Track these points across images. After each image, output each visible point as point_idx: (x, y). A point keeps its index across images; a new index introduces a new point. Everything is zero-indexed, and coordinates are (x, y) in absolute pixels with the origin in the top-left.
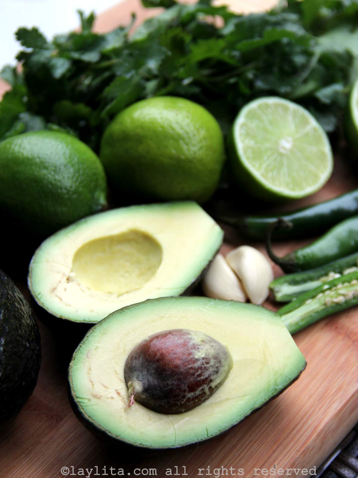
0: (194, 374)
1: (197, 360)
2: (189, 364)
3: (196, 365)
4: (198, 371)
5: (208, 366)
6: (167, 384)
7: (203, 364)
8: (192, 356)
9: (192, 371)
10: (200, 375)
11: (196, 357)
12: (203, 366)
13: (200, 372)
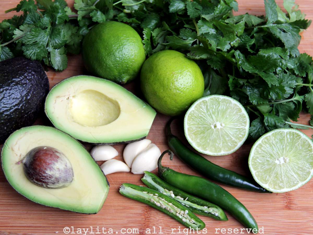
0: (40, 176)
1: (46, 173)
2: (41, 172)
3: (44, 174)
4: (43, 177)
5: (49, 178)
6: (29, 170)
7: (47, 176)
8: (45, 170)
9: (40, 175)
10: (43, 179)
11: (47, 172)
12: (47, 177)
13: (44, 178)
